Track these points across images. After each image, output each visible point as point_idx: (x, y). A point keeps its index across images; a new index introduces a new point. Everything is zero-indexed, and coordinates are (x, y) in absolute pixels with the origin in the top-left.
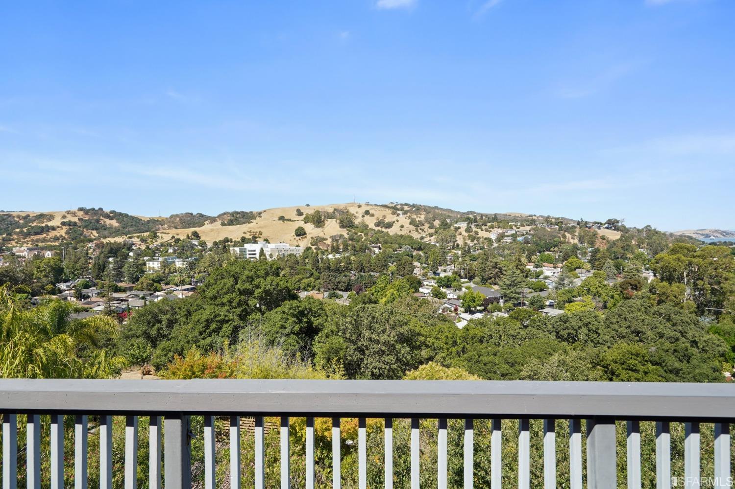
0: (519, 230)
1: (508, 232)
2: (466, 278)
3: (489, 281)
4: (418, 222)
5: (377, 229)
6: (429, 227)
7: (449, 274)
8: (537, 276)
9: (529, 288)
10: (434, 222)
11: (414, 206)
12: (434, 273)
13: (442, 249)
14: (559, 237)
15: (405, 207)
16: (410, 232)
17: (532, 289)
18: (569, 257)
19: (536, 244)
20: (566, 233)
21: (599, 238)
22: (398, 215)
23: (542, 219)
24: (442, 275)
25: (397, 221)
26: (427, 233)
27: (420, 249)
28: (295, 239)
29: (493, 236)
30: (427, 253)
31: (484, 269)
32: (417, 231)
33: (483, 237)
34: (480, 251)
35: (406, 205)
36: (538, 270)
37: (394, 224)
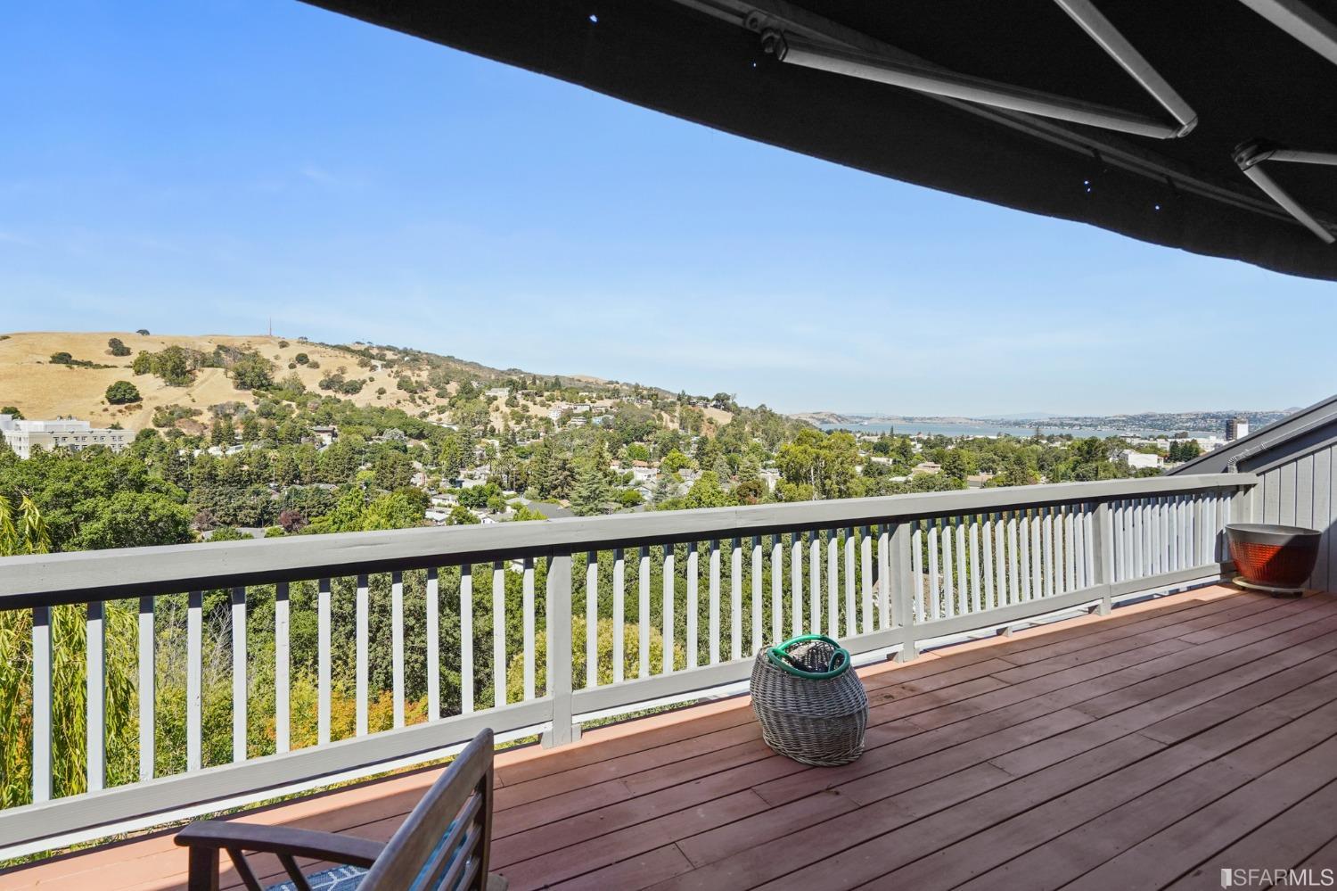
0: (595, 405)
1: (579, 407)
2: (512, 489)
3: (553, 493)
4: (414, 384)
5: (325, 394)
6: (438, 395)
7: (482, 483)
8: (626, 483)
9: (615, 501)
10: (448, 386)
11: (406, 352)
12: (452, 481)
13: (465, 436)
14: (654, 419)
15: (386, 352)
16: (399, 402)
17: (621, 502)
18: (668, 450)
19: (621, 429)
20: (663, 413)
21: (706, 421)
22: (373, 368)
23: (627, 388)
24: (468, 485)
25: (372, 380)
26: (432, 406)
27: (420, 436)
28: (106, 410)
29: (554, 414)
30: (436, 444)
31: (545, 472)
32: (413, 401)
33: (536, 416)
34: (532, 440)
35: (389, 348)
36: (626, 471)
37: (364, 386)
